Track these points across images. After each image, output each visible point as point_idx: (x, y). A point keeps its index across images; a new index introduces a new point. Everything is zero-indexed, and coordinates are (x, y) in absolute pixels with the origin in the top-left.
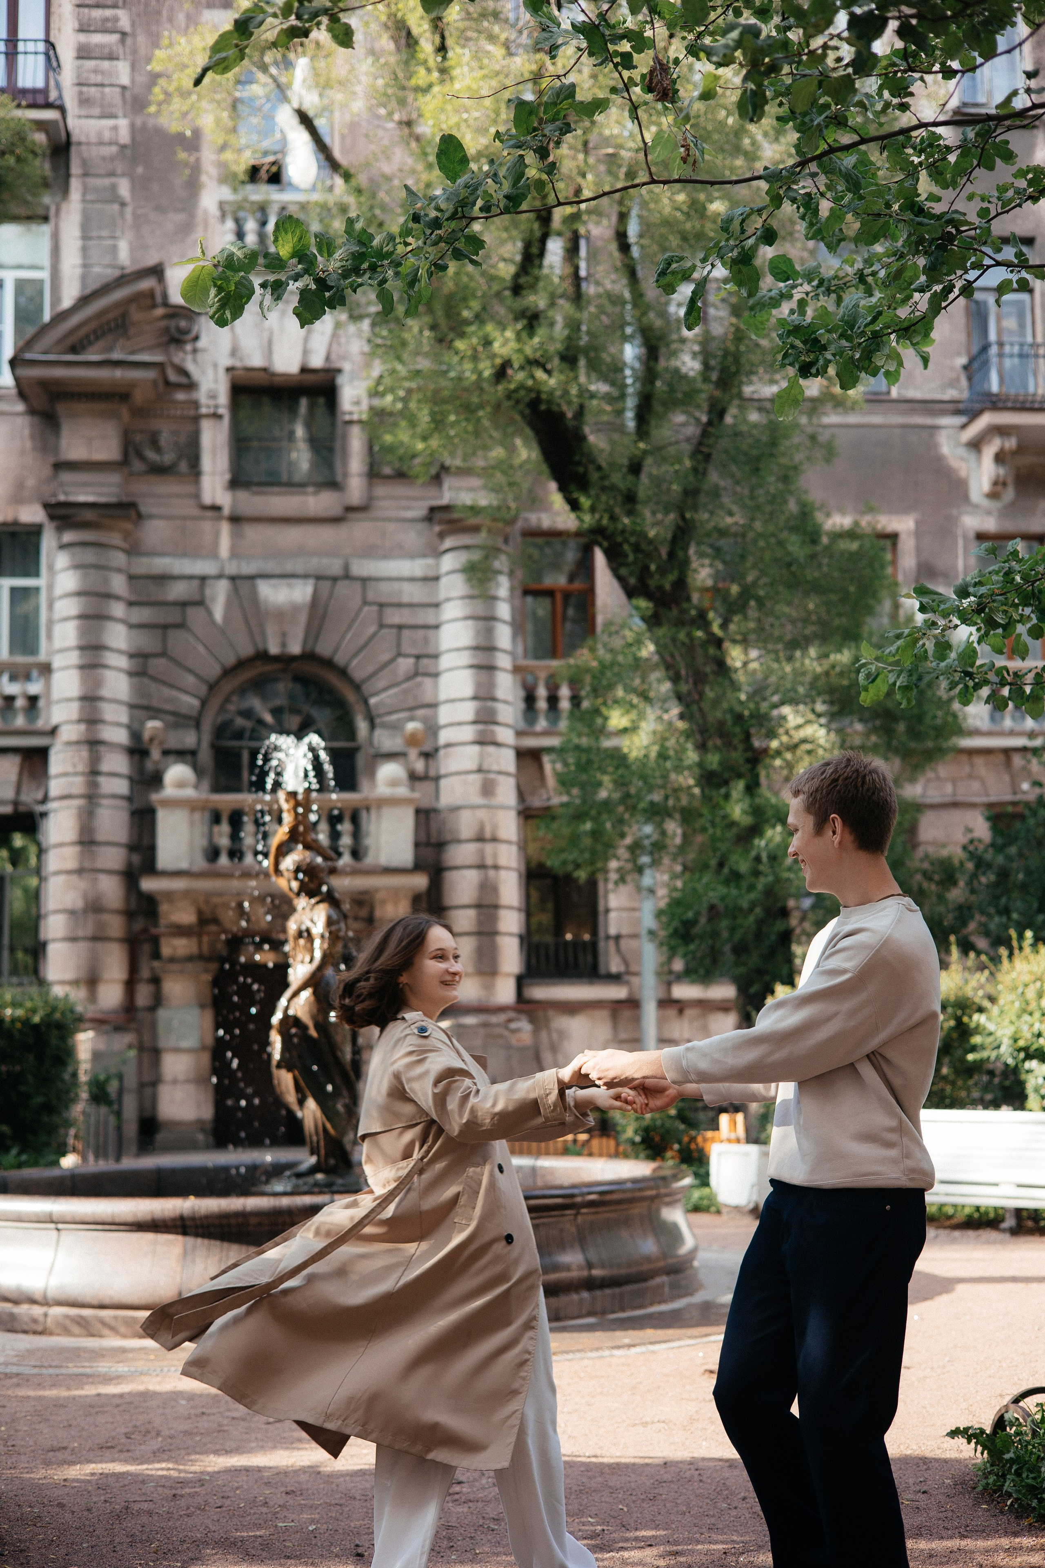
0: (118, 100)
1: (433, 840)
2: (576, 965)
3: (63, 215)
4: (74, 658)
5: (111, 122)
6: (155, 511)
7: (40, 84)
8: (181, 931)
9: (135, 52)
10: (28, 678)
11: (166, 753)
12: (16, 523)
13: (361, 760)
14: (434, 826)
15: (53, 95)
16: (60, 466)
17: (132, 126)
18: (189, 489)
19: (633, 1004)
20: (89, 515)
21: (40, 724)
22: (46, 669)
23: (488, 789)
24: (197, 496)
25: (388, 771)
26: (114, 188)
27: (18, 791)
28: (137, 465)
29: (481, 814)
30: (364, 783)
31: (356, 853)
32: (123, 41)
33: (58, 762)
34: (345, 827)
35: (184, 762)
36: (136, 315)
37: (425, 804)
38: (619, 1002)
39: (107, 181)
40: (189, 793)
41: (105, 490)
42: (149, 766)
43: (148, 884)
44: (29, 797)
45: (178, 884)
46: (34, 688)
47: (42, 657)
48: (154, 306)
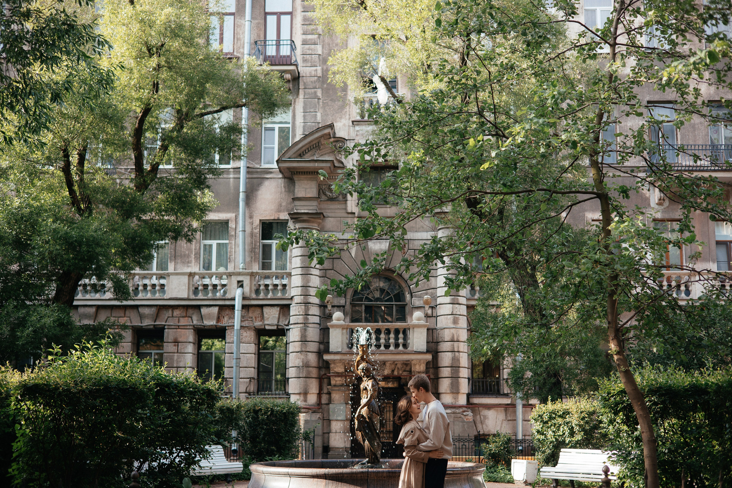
0: (317, 59)
1: (434, 341)
2: (491, 390)
3: (296, 103)
4: (299, 271)
5: (315, 68)
6: (329, 215)
7: (289, 54)
8: (339, 375)
9: (324, 41)
10: (283, 278)
11: (333, 306)
12: (278, 219)
13: (407, 309)
14: (435, 335)
15: (293, 59)
16: (294, 199)
17: (322, 69)
18: (343, 206)
19: (513, 405)
20: (305, 217)
21: (287, 296)
22: (289, 275)
23: (455, 321)
24: (346, 209)
25: (418, 314)
26: (315, 93)
27: (278, 322)
28: (324, 198)
29: (453, 331)
30: (408, 319)
31: (405, 346)
32: (319, 38)
33: (293, 310)
34: (401, 336)
35: (340, 311)
36: (323, 141)
37: (432, 326)
38: (508, 405)
39: (313, 90)
40: (342, 322)
41: (311, 208)
42: (327, 311)
43: (326, 357)
44: (283, 323)
45: (337, 357)
46: (285, 282)
47: (288, 271)
48: (330, 138)
